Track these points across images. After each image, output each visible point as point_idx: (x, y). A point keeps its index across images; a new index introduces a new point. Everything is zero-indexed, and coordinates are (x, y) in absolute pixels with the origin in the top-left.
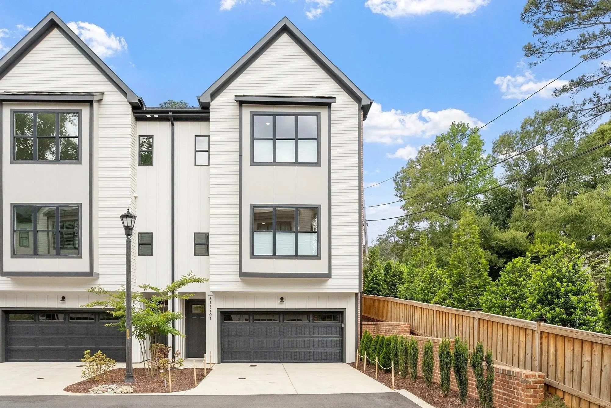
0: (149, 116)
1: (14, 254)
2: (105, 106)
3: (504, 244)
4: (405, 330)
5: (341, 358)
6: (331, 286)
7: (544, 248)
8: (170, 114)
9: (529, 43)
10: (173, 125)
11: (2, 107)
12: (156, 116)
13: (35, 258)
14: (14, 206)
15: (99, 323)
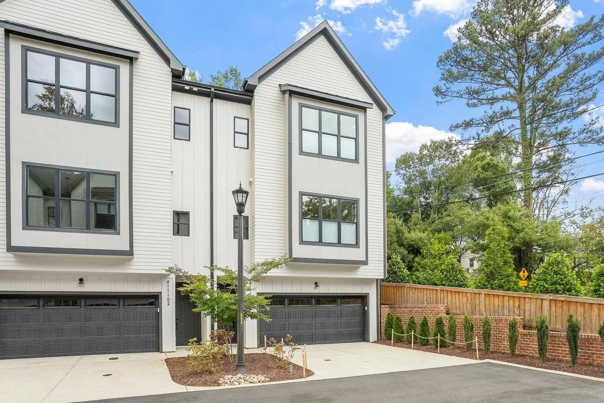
0: (187, 87)
1: (27, 225)
2: (140, 67)
3: (413, 243)
4: (443, 311)
5: (363, 336)
6: (363, 272)
7: (442, 248)
8: (213, 90)
9: (437, 86)
10: (212, 101)
11: (9, 40)
12: (195, 89)
13: (57, 231)
14: (28, 166)
15: (124, 309)
